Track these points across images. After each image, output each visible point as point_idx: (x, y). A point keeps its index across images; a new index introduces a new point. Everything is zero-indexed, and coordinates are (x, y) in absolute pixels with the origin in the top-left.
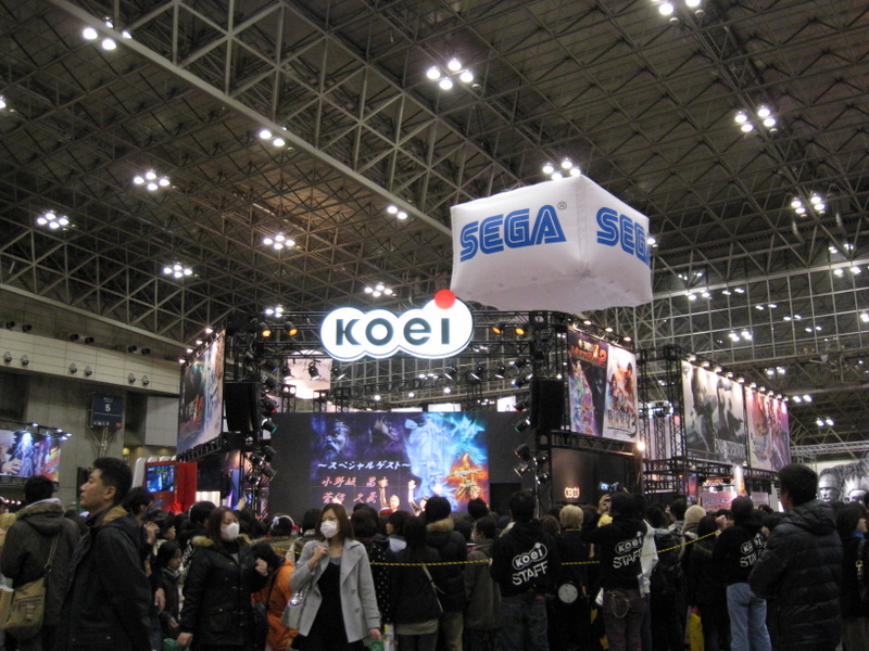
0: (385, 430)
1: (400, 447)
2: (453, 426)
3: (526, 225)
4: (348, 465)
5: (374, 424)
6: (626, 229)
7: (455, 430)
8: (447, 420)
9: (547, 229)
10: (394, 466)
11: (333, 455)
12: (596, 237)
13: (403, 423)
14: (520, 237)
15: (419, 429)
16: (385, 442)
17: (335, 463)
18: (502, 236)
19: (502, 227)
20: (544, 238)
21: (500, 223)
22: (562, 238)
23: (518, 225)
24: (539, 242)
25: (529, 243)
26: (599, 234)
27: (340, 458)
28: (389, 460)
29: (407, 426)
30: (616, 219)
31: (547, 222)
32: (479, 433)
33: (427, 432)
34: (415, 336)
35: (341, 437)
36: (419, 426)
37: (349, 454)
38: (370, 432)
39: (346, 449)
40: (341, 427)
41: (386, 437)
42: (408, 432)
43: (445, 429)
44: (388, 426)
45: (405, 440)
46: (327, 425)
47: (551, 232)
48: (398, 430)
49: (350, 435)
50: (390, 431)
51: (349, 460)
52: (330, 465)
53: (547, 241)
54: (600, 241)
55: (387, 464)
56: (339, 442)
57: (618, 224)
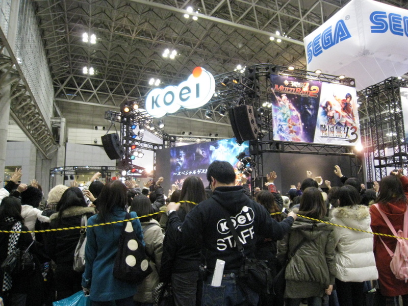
0: (201, 152)
1: (207, 160)
2: (232, 147)
3: (330, 35)
4: (185, 173)
5: (196, 150)
6: (394, 21)
7: (233, 149)
8: (229, 143)
9: (340, 34)
10: (205, 171)
11: (179, 168)
12: (370, 30)
13: (209, 148)
14: (329, 43)
15: (216, 150)
16: (201, 159)
17: (180, 172)
18: (321, 45)
19: (320, 40)
20: (340, 38)
21: (320, 38)
22: (349, 36)
23: (327, 36)
24: (337, 42)
25: (333, 44)
26: (372, 27)
27: (182, 170)
28: (203, 169)
29: (211, 149)
30: (386, 17)
31: (340, 29)
32: (246, 149)
33: (220, 151)
34: (184, 97)
35: (182, 159)
36: (216, 148)
37: (185, 167)
38: (194, 154)
39: (184, 165)
40: (182, 153)
41: (201, 157)
42: (211, 152)
43: (228, 148)
44: (202, 150)
45: (209, 157)
46: (177, 153)
47: (343, 34)
48: (206, 152)
49: (186, 157)
50: (203, 153)
51: (186, 170)
52: (178, 173)
53: (341, 40)
54: (373, 32)
55: (202, 171)
56: (181, 161)
57: (387, 20)
